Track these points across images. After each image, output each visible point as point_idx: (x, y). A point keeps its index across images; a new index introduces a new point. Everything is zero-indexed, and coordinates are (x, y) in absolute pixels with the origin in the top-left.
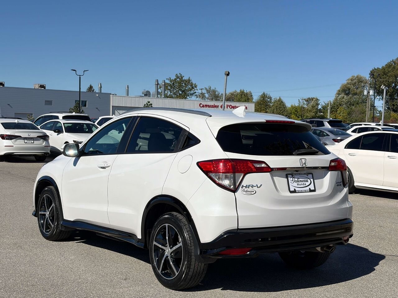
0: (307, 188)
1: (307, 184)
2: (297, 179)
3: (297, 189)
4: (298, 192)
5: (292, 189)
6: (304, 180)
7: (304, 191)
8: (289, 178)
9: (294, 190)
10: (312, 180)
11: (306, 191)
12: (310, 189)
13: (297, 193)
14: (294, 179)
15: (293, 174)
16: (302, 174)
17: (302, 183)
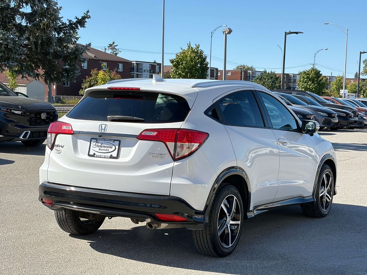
0: (109, 155)
1: (110, 150)
2: (100, 145)
3: (97, 154)
4: (97, 157)
5: (91, 153)
6: (108, 146)
7: (104, 157)
8: (92, 143)
9: (93, 154)
10: (117, 147)
11: (105, 157)
12: (111, 155)
13: (95, 157)
14: (97, 144)
15: (97, 139)
16: (107, 140)
17: (105, 149)
